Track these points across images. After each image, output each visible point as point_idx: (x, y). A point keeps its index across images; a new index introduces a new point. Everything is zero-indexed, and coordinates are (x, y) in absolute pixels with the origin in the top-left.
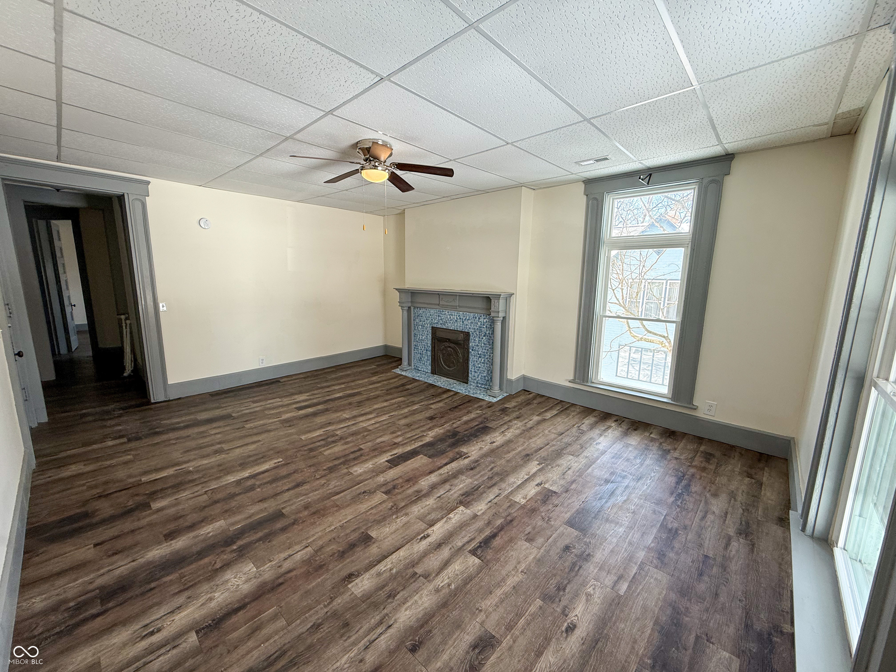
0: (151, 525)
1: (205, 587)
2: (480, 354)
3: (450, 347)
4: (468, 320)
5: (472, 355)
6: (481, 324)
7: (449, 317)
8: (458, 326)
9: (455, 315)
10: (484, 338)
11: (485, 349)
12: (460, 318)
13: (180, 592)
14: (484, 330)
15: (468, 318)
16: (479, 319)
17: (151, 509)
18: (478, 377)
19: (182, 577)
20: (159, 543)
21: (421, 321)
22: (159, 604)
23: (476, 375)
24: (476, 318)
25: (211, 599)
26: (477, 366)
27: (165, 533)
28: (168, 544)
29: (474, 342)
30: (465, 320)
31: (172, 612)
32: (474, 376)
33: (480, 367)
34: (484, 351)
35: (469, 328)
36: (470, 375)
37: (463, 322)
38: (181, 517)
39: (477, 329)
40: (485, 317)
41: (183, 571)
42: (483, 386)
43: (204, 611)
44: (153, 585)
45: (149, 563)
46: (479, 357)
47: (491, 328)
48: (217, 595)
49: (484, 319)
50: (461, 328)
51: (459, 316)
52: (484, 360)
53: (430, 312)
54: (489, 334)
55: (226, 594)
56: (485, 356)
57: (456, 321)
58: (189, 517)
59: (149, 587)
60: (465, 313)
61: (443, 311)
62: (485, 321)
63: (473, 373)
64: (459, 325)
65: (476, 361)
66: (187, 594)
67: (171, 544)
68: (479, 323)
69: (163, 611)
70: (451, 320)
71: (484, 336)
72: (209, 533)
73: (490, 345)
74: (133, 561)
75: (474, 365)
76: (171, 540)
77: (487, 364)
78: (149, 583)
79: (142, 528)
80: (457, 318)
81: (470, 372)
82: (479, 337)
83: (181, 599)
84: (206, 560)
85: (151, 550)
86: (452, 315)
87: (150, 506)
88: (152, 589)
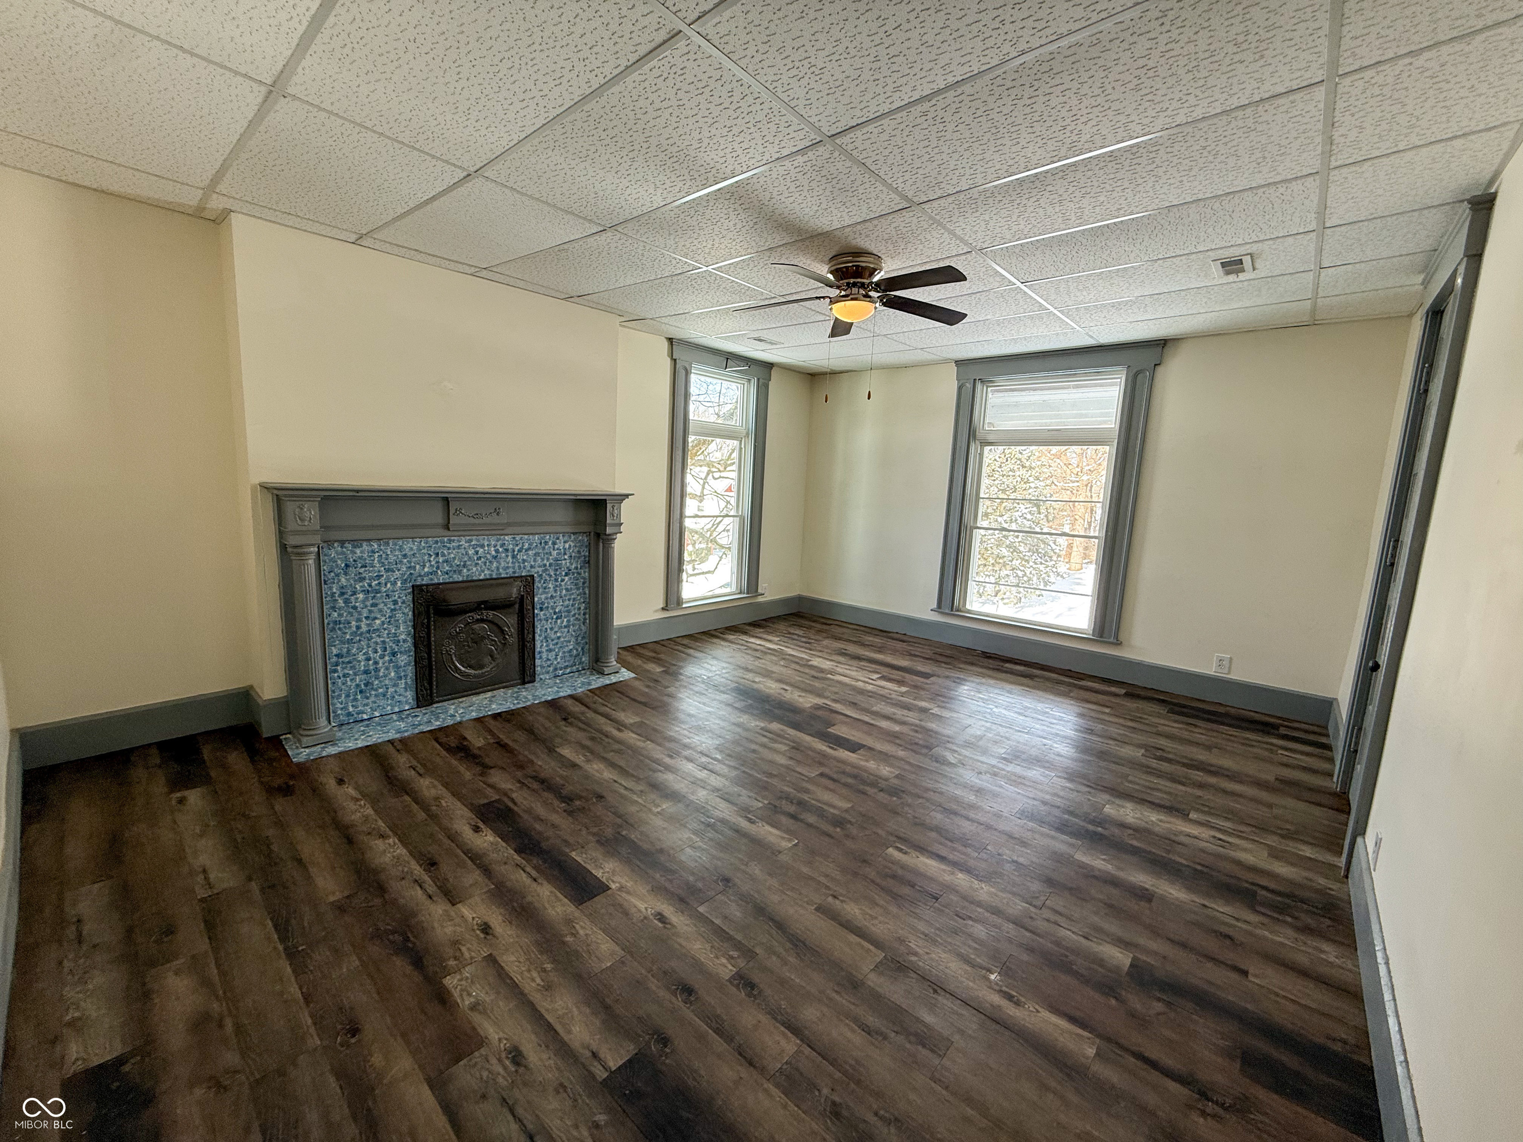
0: (1155, 932)
1: (1157, 829)
2: (560, 612)
3: (482, 621)
4: (529, 549)
5: (540, 620)
6: (559, 554)
7: (471, 552)
8: (505, 567)
9: (490, 545)
10: (567, 578)
11: (569, 600)
12: (507, 550)
13: (1179, 844)
14: (566, 563)
15: (526, 546)
16: (554, 543)
17: (1134, 959)
18: (556, 659)
19: (1168, 852)
20: (1162, 898)
21: (362, 579)
22: (1203, 851)
23: (552, 655)
24: (546, 543)
25: (1161, 821)
26: (553, 636)
27: (1147, 905)
28: (1155, 889)
29: (544, 593)
30: (520, 551)
31: (1196, 837)
32: (548, 660)
33: (559, 638)
34: (567, 602)
35: (532, 567)
36: (538, 662)
37: (514, 557)
38: (1111, 906)
39: (550, 565)
40: (566, 538)
41: (1164, 855)
42: (568, 671)
43: (1172, 820)
44: (1199, 868)
45: (1189, 889)
46: (557, 618)
47: (579, 558)
48: (1154, 819)
49: (565, 542)
50: (511, 570)
51: (502, 545)
52: (568, 621)
53: (401, 549)
54: (576, 568)
55: (1146, 813)
56: (569, 611)
57: (495, 557)
58: (1101, 897)
59: (1205, 870)
60: (518, 538)
61: (450, 541)
62: (567, 546)
63: (544, 656)
64: (503, 564)
65: (551, 629)
66: (1176, 839)
67: (1153, 886)
68: (555, 553)
69: (1203, 844)
70: (479, 558)
71: (566, 575)
72: (1104, 860)
73: (578, 589)
74: (1204, 906)
75: (546, 637)
76: (1147, 890)
77: (573, 625)
78: (1201, 872)
79: (1169, 939)
80: (497, 551)
81: (537, 656)
82: (556, 580)
83: (1182, 839)
84: (1135, 843)
85: (1177, 899)
86: (482, 546)
87: (1132, 965)
88: (1203, 865)
